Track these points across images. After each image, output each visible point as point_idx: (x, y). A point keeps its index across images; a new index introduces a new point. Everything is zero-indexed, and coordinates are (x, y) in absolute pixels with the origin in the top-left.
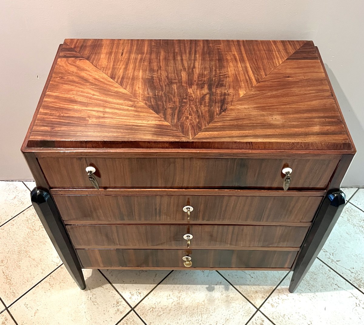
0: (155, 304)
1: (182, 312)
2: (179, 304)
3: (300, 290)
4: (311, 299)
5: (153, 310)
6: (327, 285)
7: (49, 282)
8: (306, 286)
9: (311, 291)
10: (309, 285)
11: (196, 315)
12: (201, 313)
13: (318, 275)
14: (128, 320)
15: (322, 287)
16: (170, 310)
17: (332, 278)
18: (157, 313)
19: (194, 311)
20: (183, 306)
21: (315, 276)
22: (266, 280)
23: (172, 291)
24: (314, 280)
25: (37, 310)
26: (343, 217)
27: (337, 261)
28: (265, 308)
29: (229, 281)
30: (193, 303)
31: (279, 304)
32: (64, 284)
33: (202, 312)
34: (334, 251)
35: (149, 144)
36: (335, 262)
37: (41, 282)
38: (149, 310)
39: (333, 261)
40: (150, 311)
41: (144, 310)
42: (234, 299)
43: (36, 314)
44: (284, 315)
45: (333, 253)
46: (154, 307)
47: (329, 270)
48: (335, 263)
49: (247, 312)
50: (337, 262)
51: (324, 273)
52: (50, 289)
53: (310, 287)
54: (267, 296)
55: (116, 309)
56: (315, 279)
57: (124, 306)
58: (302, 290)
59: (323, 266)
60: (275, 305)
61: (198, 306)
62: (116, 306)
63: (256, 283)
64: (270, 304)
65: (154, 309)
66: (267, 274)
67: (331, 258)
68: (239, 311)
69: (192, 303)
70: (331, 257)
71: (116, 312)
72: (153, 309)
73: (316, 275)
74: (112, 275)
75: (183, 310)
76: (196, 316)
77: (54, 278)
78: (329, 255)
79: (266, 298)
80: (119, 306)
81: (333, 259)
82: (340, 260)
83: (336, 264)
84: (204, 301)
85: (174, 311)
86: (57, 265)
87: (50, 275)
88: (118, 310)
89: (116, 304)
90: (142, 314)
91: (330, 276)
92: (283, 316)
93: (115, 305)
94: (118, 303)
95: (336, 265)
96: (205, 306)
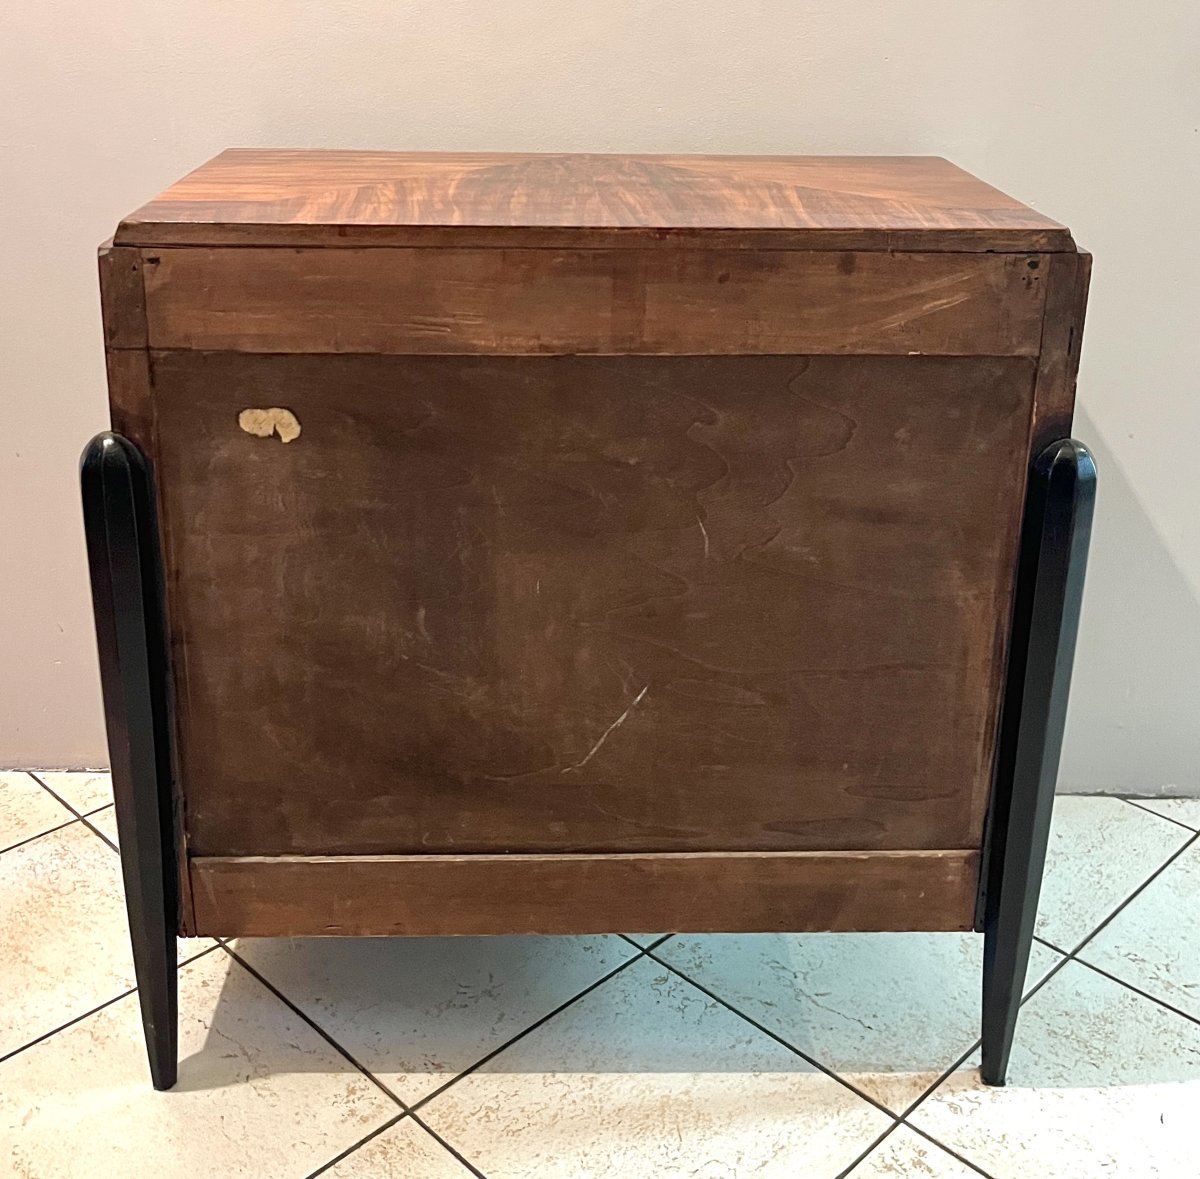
0: (497, 1096)
1: (602, 1124)
2: (591, 1098)
3: (1058, 1065)
5: (487, 1115)
6: (1159, 1052)
7: (93, 1030)
8: (1078, 1054)
9: (1098, 1067)
10: (1089, 1052)
11: (657, 1130)
12: (675, 1126)
13: (1120, 1025)
14: (389, 1142)
15: (1141, 1058)
16: (555, 1116)
17: (1172, 1032)
18: (506, 1124)
19: (649, 1122)
20: (608, 1107)
21: (1109, 1028)
22: (921, 1036)
23: (562, 1061)
24: (1107, 1037)
25: (35, 1110)
26: (1188, 872)
27: (1186, 986)
28: (927, 1115)
29: (780, 1036)
30: (644, 1098)
31: (980, 1104)
33: (681, 1125)
34: (1172, 958)
36: (1179, 989)
37: (62, 1031)
38: (473, 1114)
39: (1169, 986)
40: (476, 1116)
41: (452, 1116)
42: (802, 1088)
43: (29, 1123)
44: (1004, 1136)
45: (1167, 966)
46: (494, 1106)
47: (1159, 1011)
48: (1181, 993)
49: (858, 1126)
50: (1186, 990)
51: (1141, 1018)
52: (93, 1048)
53: (1092, 1056)
54: (930, 1081)
55: (344, 1109)
56: (1112, 1036)
57: (374, 1101)
58: (1064, 1066)
59: (1134, 1000)
60: (967, 1107)
61: (663, 1106)
62: (345, 1100)
63: (885, 1042)
64: (944, 1106)
65: (493, 1112)
66: (925, 1019)
67: (1163, 978)
68: (827, 1124)
69: (641, 1097)
70: (1163, 974)
71: (343, 1118)
72: (490, 1113)
73: (1112, 1023)
74: (333, 1015)
75: (606, 1118)
76: (658, 1136)
78: (1155, 970)
79: (929, 1086)
80: (356, 1100)
81: (1171, 980)
82: (1197, 985)
83: (1185, 993)
84: (687, 1093)
85: (572, 1118)
87: (98, 1013)
88: (352, 1113)
89: (346, 1094)
90: (445, 1126)
91: (1165, 1027)
92: (1001, 1139)
93: (339, 1099)
94: (354, 1094)
95: (1185, 997)
96: (690, 1106)
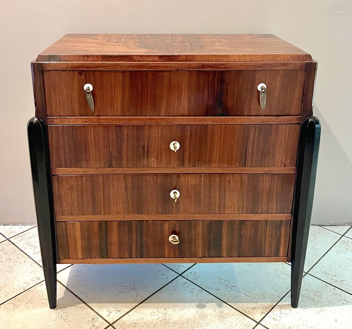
0: (137, 320)
1: (169, 327)
2: (166, 319)
3: (304, 305)
4: (318, 313)
5: (134, 325)
6: (334, 301)
7: (14, 303)
8: (310, 302)
9: (316, 306)
11: (186, 328)
12: (191, 327)
13: (322, 293)
15: (329, 303)
16: (155, 325)
17: (338, 295)
18: (140, 328)
19: (184, 326)
20: (170, 321)
21: (319, 294)
22: (264, 298)
23: (156, 308)
24: (319, 297)
26: (340, 247)
27: (341, 281)
28: (266, 321)
29: (222, 299)
30: (182, 319)
31: (282, 318)
32: (30, 305)
33: (193, 327)
34: (337, 273)
35: (141, 58)
36: (339, 282)
37: (4, 304)
38: (130, 325)
39: (336, 281)
40: (131, 326)
41: (124, 326)
42: (229, 314)
44: (289, 327)
45: (335, 275)
46: (137, 323)
47: (334, 288)
48: (340, 283)
49: (246, 325)
50: (341, 282)
51: (328, 291)
52: (14, 308)
53: (315, 302)
54: (267, 311)
55: (91, 325)
56: (320, 296)
57: (100, 322)
58: (306, 306)
59: (326, 285)
60: (278, 319)
61: (187, 321)
62: (91, 322)
63: (253, 300)
64: (271, 319)
65: (136, 324)
66: (265, 293)
67: (334, 279)
68: (237, 325)
69: (180, 318)
70: (334, 278)
71: (91, 327)
73: (320, 292)
74: (87, 296)
75: (170, 325)
77: (19, 300)
78: (332, 276)
79: (267, 313)
80: (95, 322)
81: (337, 279)
82: (344, 281)
83: (342, 283)
84: (194, 317)
85: (160, 325)
86: (24, 289)
87: (15, 298)
88: (94, 326)
89: (92, 320)
91: (336, 293)
93: (89, 322)
94: (94, 320)
95: (340, 284)
96: (195, 321)
